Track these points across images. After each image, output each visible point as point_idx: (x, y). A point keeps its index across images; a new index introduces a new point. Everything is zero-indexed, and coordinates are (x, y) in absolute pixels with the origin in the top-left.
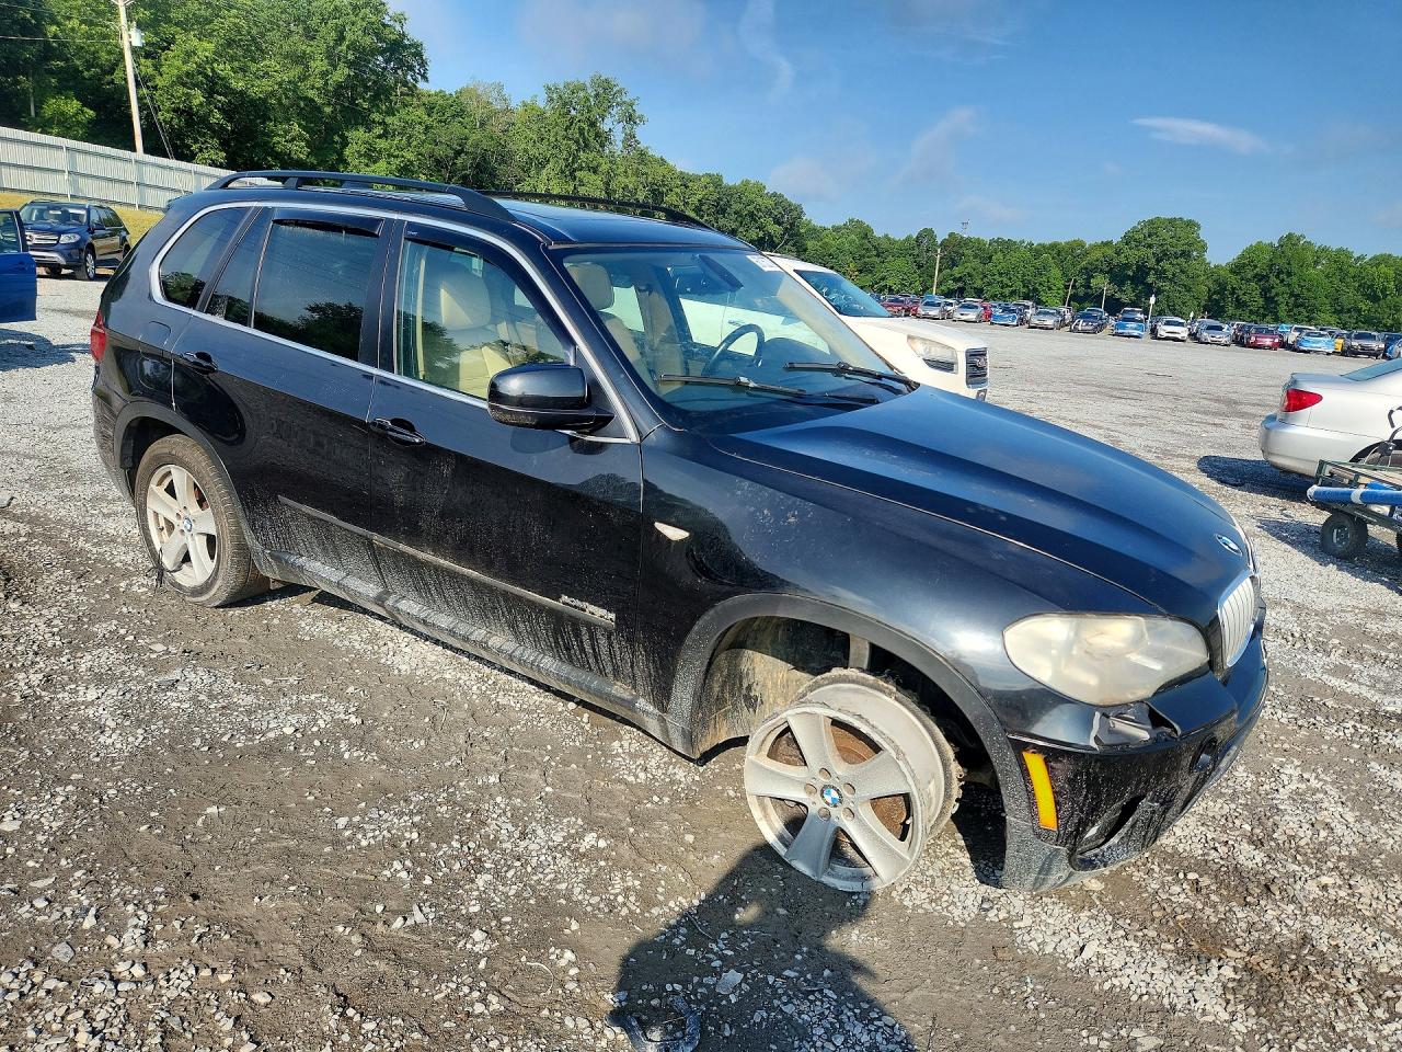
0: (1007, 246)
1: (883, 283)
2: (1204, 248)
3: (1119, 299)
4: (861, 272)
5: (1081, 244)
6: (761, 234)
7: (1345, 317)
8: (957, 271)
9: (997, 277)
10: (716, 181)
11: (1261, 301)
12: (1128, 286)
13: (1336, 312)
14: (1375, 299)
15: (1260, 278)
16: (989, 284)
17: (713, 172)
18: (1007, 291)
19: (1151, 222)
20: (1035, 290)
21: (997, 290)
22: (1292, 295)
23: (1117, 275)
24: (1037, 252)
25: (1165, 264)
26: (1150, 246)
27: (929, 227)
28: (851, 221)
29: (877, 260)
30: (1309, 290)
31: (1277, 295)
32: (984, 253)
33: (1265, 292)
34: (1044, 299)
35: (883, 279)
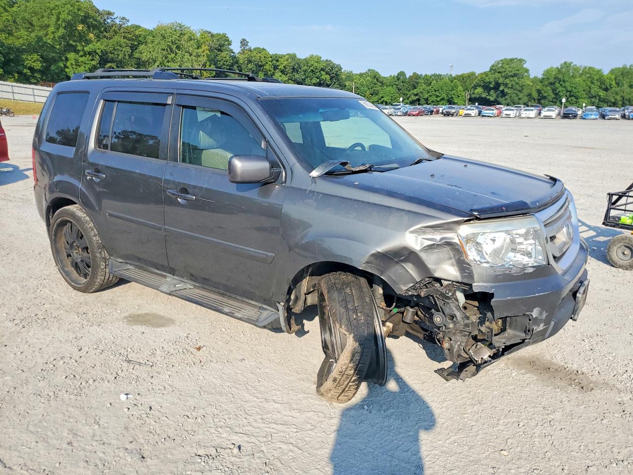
0: (438, 77)
1: (382, 100)
2: (527, 71)
3: (489, 99)
4: (372, 95)
5: (473, 74)
6: (318, 80)
7: (593, 100)
8: (415, 91)
9: (434, 92)
10: (293, 57)
11: (553, 96)
12: (492, 92)
13: (590, 97)
14: (606, 90)
15: (551, 84)
16: (430, 96)
17: (291, 52)
18: (439, 99)
19: (502, 60)
20: (452, 98)
21: (434, 98)
22: (567, 91)
23: (486, 88)
24: (452, 79)
25: (507, 81)
26: (499, 72)
27: (402, 71)
28: (369, 70)
29: (380, 88)
30: (575, 88)
31: (559, 92)
32: (428, 80)
33: (554, 90)
34: (456, 101)
35: (382, 97)
